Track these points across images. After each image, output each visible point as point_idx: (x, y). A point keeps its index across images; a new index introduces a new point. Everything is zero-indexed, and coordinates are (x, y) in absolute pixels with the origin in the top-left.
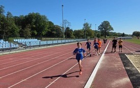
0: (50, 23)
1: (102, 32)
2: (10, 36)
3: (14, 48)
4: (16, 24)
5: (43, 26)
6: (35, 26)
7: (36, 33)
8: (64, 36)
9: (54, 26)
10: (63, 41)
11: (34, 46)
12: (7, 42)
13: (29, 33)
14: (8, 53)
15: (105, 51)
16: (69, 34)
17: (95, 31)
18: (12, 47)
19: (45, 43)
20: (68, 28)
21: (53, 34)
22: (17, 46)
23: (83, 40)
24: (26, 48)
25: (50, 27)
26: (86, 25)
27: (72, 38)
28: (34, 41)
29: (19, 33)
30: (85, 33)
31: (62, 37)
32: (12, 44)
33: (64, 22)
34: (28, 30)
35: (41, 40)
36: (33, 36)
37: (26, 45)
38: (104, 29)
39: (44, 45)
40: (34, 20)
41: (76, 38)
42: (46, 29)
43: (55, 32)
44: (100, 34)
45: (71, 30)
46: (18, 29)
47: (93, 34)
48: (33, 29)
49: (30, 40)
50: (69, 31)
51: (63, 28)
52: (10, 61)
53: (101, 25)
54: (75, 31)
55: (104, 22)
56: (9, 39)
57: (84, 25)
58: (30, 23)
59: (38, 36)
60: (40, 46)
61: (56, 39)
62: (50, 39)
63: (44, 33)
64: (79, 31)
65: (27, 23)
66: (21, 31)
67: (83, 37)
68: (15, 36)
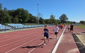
0: (30, 15)
2: (6, 22)
3: (8, 29)
4: (9, 15)
5: (26, 16)
6: (21, 16)
7: (21, 20)
8: (39, 23)
9: (33, 16)
10: (38, 26)
11: (20, 28)
12: (4, 25)
13: (17, 20)
16: (41, 21)
17: (57, 20)
18: (7, 28)
19: (27, 26)
22: (10, 28)
23: (50, 25)
24: (15, 29)
25: (30, 17)
26: (52, 16)
27: (44, 24)
28: (21, 25)
29: (11, 20)
30: (52, 21)
31: (37, 23)
32: (7, 27)
33: (39, 14)
34: (17, 19)
35: (25, 24)
36: (20, 22)
37: (15, 28)
38: (62, 19)
39: (26, 28)
40: (20, 13)
41: (46, 24)
42: (28, 18)
43: (33, 20)
44: (60, 22)
45: (43, 19)
46: (10, 18)
47: (56, 22)
48: (19, 18)
49: (18, 25)
50: (41, 19)
51: (38, 18)
52: (6, 37)
53: (61, 17)
54: (45, 20)
56: (5, 24)
58: (18, 14)
59: (23, 22)
60: (24, 28)
61: (33, 24)
62: (30, 24)
63: (26, 21)
64: (48, 20)
65: (16, 15)
66: (12, 19)
67: (50, 23)
68: (8, 22)
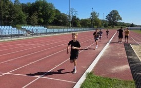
0: (57, 11)
1: (110, 21)
2: (18, 23)
3: (22, 35)
4: (23, 11)
5: (50, 14)
6: (41, 14)
7: (42, 21)
8: (70, 25)
9: (61, 14)
10: (69, 30)
11: (41, 34)
12: (15, 28)
13: (36, 21)
14: (17, 39)
15: (110, 41)
16: (75, 23)
17: (103, 20)
18: (20, 33)
19: (51, 30)
20: (75, 17)
21: (60, 22)
22: (25, 32)
23: (89, 29)
24: (33, 35)
25: (57, 16)
26: (93, 14)
27: (79, 27)
28: (41, 29)
29: (26, 20)
30: (92, 23)
31: (68, 26)
32: (20, 30)
33: (71, 10)
34: (35, 18)
35: (48, 28)
36: (40, 24)
37: (33, 32)
38: (112, 19)
39: (50, 33)
40: (41, 8)
41: (82, 27)
42: (53, 17)
43: (61, 21)
44: (108, 23)
45: (78, 19)
46: (25, 16)
47: (100, 24)
48: (39, 16)
49: (37, 27)
50: (75, 19)
51: (69, 16)
52: (19, 46)
53: (109, 15)
54: (82, 20)
55: (113, 11)
56: (17, 26)
57: (92, 14)
58: (37, 10)
59: (44, 24)
60: (46, 33)
61: (62, 27)
62: (56, 27)
63: (50, 21)
64: (86, 20)
65: (34, 11)
66: (28, 18)
67: (89, 26)
68: (22, 23)
